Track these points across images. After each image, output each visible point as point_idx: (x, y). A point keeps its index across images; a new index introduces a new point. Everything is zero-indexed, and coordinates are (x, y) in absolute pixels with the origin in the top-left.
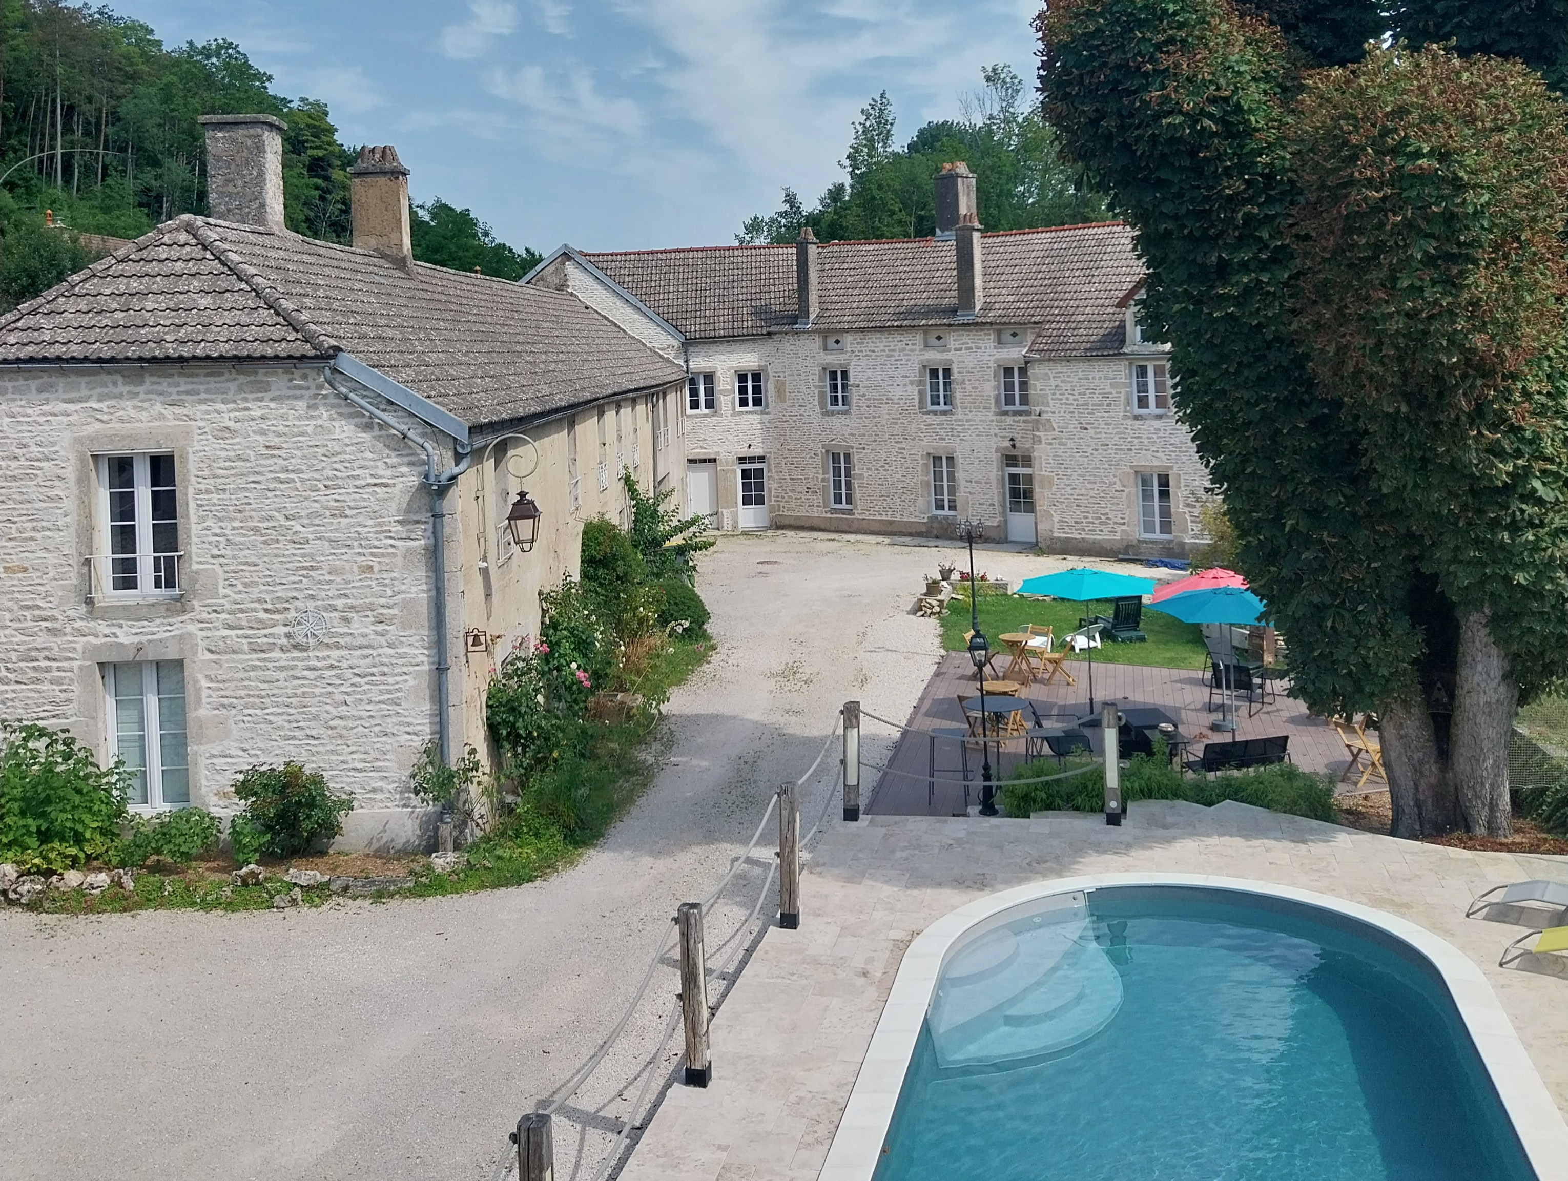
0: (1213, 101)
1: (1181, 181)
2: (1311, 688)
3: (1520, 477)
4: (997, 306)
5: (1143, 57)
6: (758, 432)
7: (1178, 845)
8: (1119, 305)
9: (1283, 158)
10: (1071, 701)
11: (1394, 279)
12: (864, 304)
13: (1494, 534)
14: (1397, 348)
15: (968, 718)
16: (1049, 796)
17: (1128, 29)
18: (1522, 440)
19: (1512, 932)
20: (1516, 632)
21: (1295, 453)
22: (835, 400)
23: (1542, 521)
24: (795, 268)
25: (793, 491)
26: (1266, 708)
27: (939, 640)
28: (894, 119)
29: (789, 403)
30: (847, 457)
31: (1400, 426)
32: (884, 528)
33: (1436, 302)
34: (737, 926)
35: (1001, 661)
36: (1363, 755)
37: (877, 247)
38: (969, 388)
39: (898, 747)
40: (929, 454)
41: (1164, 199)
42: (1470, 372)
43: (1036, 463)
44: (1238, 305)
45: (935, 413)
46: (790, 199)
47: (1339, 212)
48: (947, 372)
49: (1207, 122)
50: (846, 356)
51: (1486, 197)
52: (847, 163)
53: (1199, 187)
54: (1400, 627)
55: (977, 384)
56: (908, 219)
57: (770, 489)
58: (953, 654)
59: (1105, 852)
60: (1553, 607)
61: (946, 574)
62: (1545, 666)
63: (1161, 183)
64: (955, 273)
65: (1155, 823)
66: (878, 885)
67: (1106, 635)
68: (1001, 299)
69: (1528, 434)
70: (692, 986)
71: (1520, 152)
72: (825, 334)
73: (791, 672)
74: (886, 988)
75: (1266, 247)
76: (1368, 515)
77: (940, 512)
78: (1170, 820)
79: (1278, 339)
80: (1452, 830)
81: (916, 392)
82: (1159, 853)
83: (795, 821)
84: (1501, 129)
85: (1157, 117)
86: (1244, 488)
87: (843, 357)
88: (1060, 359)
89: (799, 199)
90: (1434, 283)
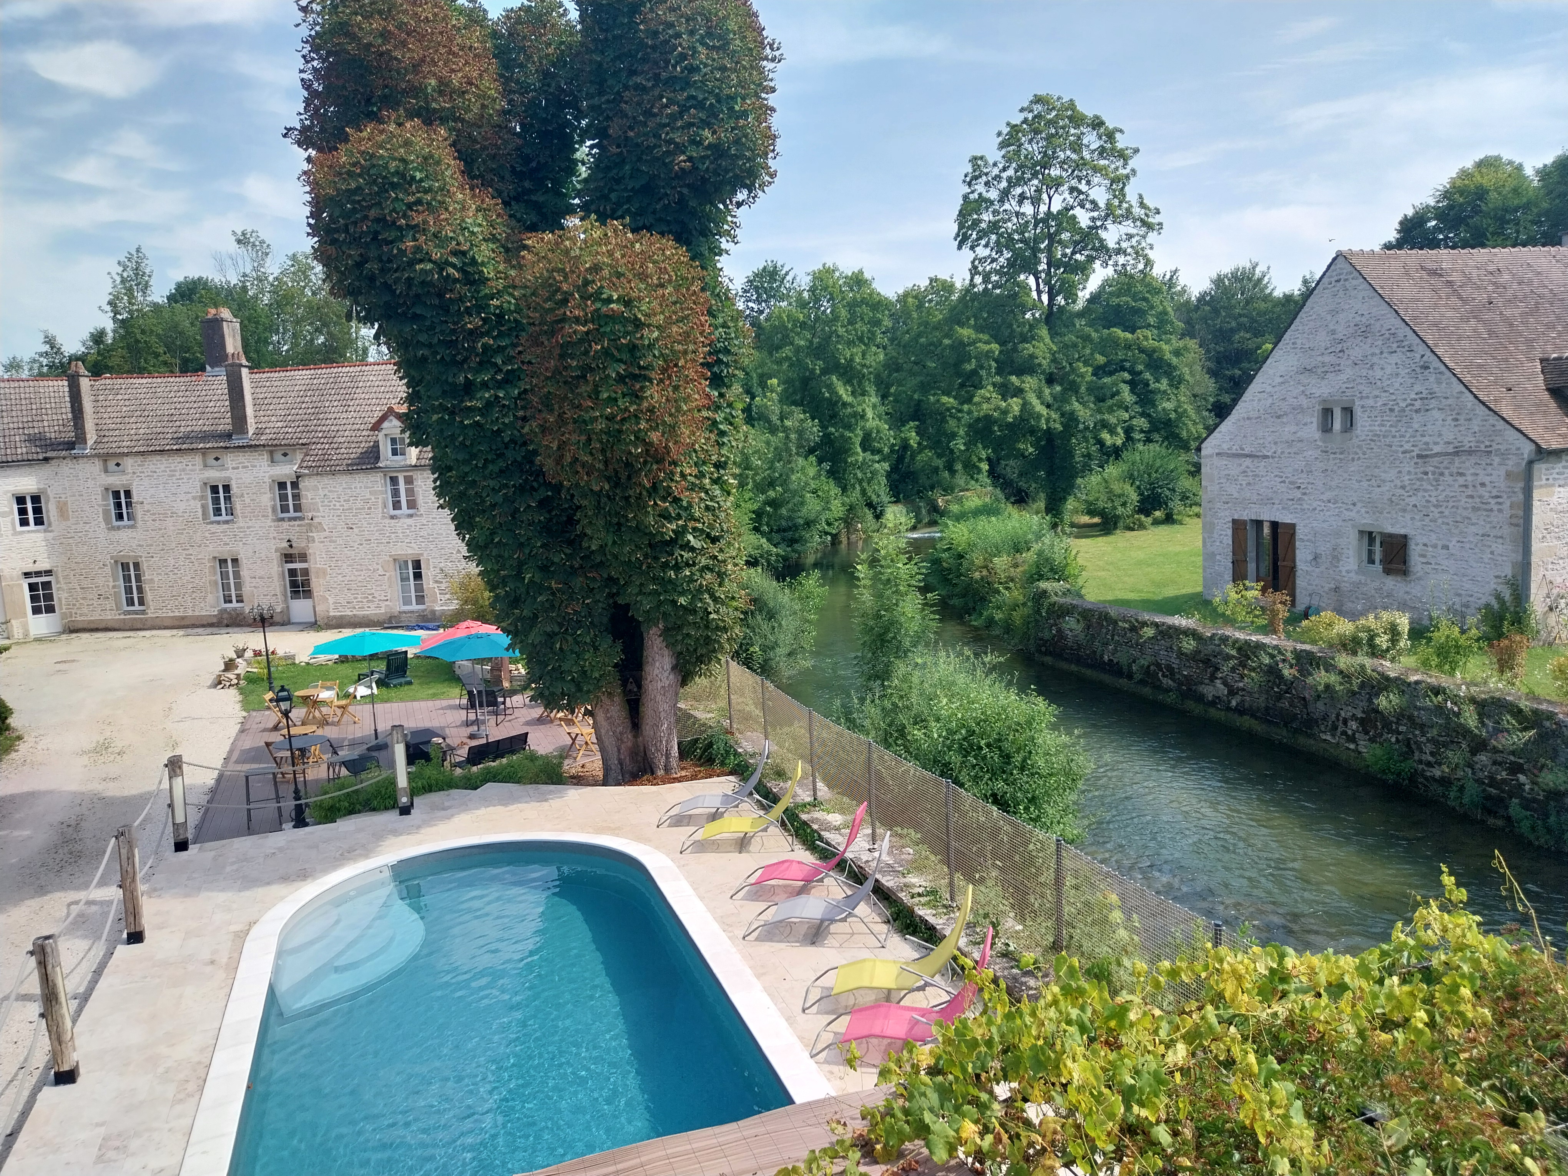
0: (455, 253)
1: (432, 316)
2: (547, 693)
3: (680, 533)
4: (268, 431)
5: (397, 213)
6: (42, 549)
7: (456, 819)
8: (373, 429)
9: (510, 302)
10: (359, 734)
11: (597, 393)
12: (142, 431)
13: (665, 573)
14: (601, 442)
15: (275, 758)
16: (351, 804)
17: (383, 190)
18: (681, 507)
19: (684, 831)
20: (680, 638)
21: (529, 525)
22: (120, 517)
23: (694, 562)
24: (68, 399)
25: (84, 598)
26: (508, 718)
27: (240, 705)
28: (152, 272)
29: (72, 521)
30: (137, 565)
31: (604, 500)
32: (177, 623)
33: (626, 409)
34: (81, 955)
35: (297, 714)
36: (579, 738)
37: (150, 380)
38: (247, 500)
39: (214, 792)
40: (215, 558)
41: (420, 330)
42: (649, 459)
43: (311, 558)
44: (482, 415)
45: (218, 523)
46: (50, 341)
47: (557, 341)
48: (227, 488)
49: (451, 270)
50: (128, 477)
51: (656, 334)
52: (108, 308)
53: (446, 322)
54: (605, 643)
55: (254, 497)
56: (173, 360)
57: (60, 599)
58: (254, 714)
59: (401, 834)
60: (702, 618)
61: (240, 653)
62: (697, 658)
63: (416, 317)
64: (227, 403)
65: (434, 808)
66: (214, 894)
67: (380, 683)
68: (271, 425)
69: (685, 504)
70: (54, 1003)
71: (675, 303)
72: (105, 458)
73: (103, 748)
74: (233, 967)
75: (500, 370)
76: (581, 567)
77: (228, 605)
78: (447, 804)
79: (513, 441)
80: (643, 775)
81: (199, 506)
82: (442, 827)
83: (134, 856)
84: (662, 286)
85: (412, 263)
86: (494, 554)
87: (124, 478)
88: (327, 473)
89: (59, 340)
90: (624, 396)
